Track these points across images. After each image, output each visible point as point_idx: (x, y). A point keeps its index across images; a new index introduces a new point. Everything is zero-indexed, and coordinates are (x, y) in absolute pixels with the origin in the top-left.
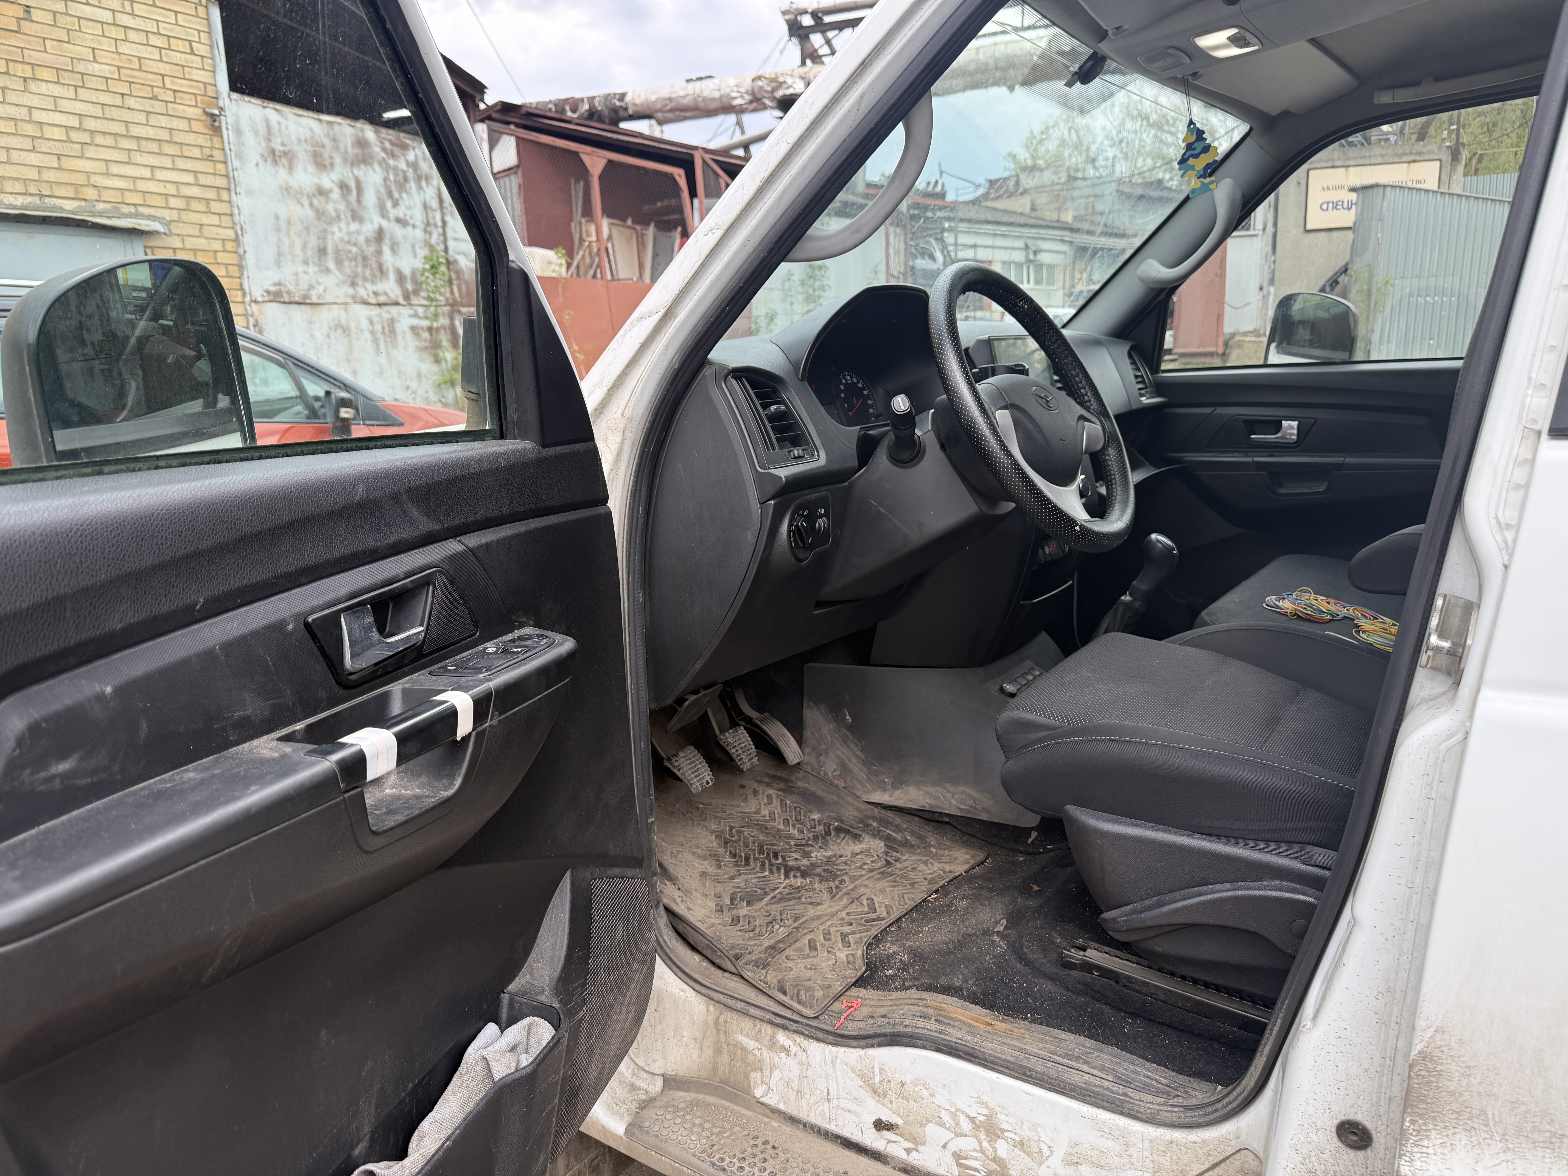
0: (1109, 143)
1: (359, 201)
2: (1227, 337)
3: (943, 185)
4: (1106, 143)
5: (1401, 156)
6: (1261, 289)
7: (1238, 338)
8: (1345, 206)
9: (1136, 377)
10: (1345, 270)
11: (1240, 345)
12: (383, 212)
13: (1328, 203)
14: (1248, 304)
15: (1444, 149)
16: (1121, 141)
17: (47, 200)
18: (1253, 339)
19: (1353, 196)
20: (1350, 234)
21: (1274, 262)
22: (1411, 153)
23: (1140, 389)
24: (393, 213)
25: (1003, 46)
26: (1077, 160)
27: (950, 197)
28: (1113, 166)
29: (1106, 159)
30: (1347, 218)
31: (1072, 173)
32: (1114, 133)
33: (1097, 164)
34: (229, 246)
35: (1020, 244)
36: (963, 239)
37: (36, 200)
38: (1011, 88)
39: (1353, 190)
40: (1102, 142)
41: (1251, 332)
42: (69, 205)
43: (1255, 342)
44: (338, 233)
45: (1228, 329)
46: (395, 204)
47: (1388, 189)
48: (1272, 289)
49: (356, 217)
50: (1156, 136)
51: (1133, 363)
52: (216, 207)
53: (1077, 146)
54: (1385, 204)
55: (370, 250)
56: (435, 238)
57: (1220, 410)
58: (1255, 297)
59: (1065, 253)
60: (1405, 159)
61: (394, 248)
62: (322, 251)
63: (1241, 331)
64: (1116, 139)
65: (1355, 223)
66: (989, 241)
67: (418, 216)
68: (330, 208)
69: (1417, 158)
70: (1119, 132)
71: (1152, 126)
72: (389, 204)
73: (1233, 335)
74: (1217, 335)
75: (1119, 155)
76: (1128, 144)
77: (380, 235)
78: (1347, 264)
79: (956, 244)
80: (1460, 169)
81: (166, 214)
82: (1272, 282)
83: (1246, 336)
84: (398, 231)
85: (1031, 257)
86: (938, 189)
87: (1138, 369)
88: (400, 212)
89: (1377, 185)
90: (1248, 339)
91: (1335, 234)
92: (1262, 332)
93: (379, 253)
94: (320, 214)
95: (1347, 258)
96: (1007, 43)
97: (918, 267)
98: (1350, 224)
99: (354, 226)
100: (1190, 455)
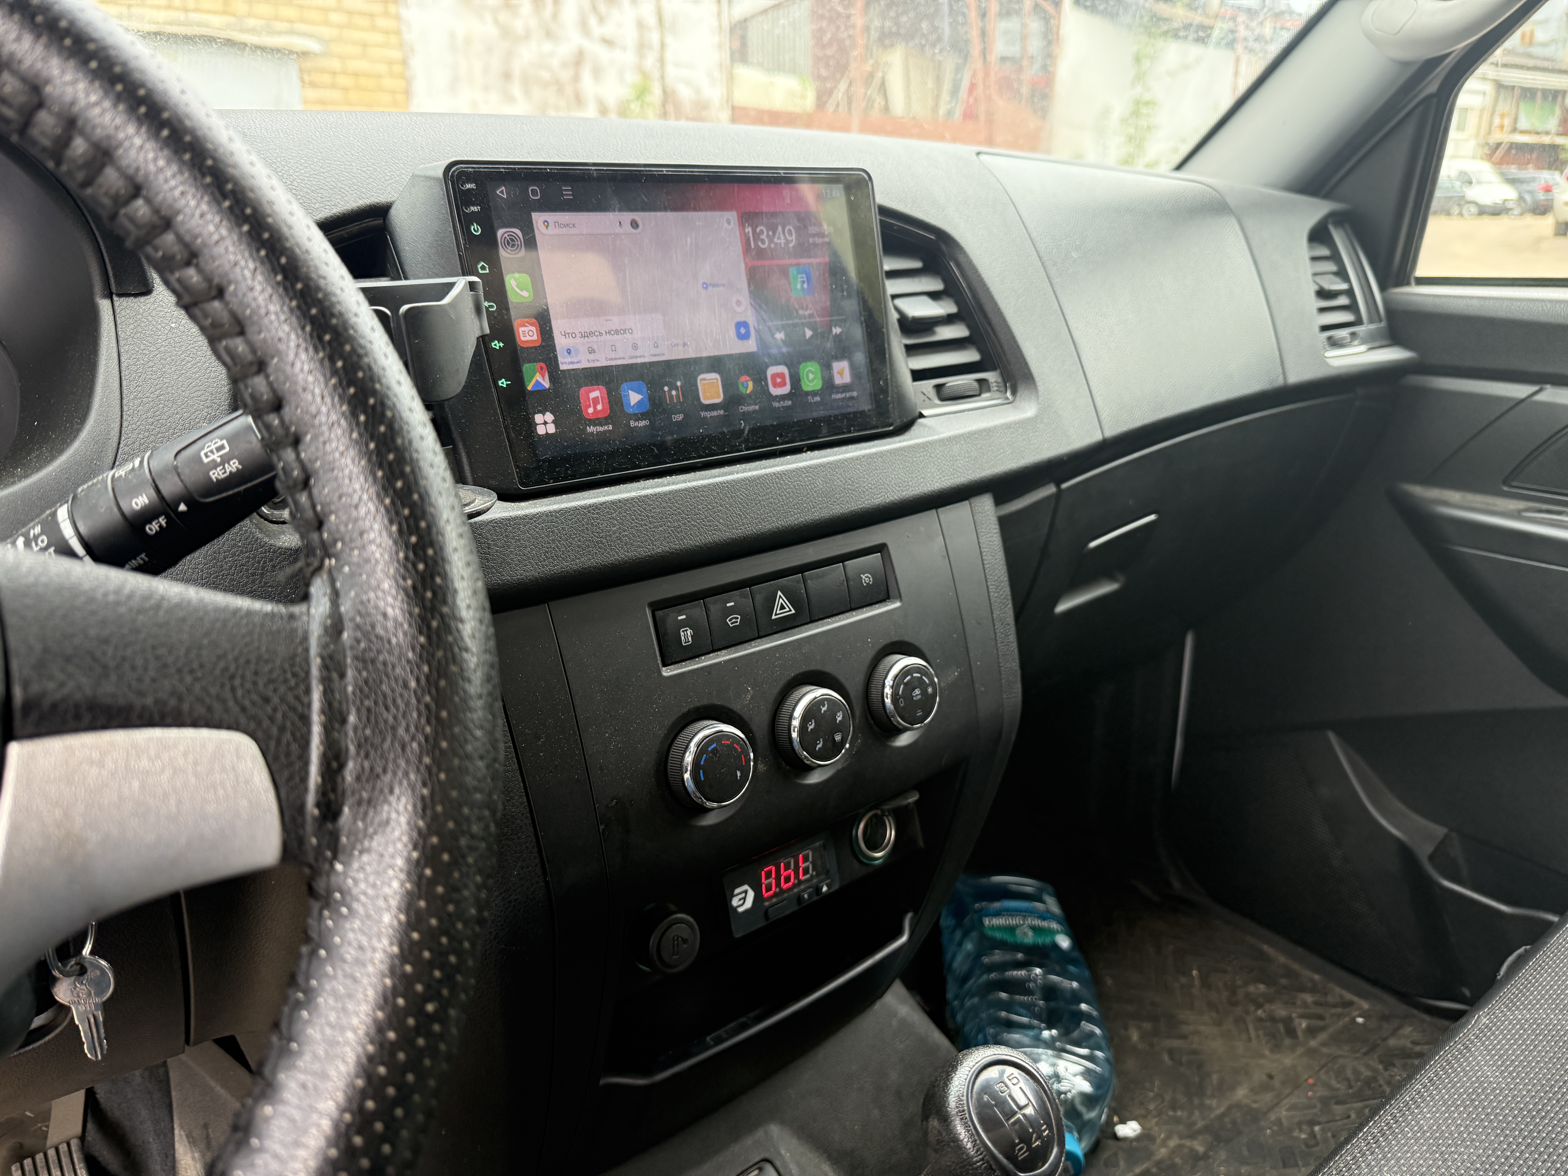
1: (555, 16)
12: (584, 27)
17: (194, 16)
23: (1327, 327)
24: (598, 31)
34: (397, 68)
37: (181, 16)
42: (217, 21)
44: (526, 54)
46: (601, 20)
49: (549, 35)
52: (381, 22)
55: (566, 75)
56: (650, 62)
57: (1553, 395)
61: (597, 72)
62: (507, 76)
67: (630, 35)
68: (518, 25)
72: (593, 21)
77: (579, 59)
81: (326, 32)
84: (602, 53)
87: (1341, 274)
88: (608, 30)
93: (576, 78)
94: (506, 32)
99: (547, 47)
100: (1455, 496)
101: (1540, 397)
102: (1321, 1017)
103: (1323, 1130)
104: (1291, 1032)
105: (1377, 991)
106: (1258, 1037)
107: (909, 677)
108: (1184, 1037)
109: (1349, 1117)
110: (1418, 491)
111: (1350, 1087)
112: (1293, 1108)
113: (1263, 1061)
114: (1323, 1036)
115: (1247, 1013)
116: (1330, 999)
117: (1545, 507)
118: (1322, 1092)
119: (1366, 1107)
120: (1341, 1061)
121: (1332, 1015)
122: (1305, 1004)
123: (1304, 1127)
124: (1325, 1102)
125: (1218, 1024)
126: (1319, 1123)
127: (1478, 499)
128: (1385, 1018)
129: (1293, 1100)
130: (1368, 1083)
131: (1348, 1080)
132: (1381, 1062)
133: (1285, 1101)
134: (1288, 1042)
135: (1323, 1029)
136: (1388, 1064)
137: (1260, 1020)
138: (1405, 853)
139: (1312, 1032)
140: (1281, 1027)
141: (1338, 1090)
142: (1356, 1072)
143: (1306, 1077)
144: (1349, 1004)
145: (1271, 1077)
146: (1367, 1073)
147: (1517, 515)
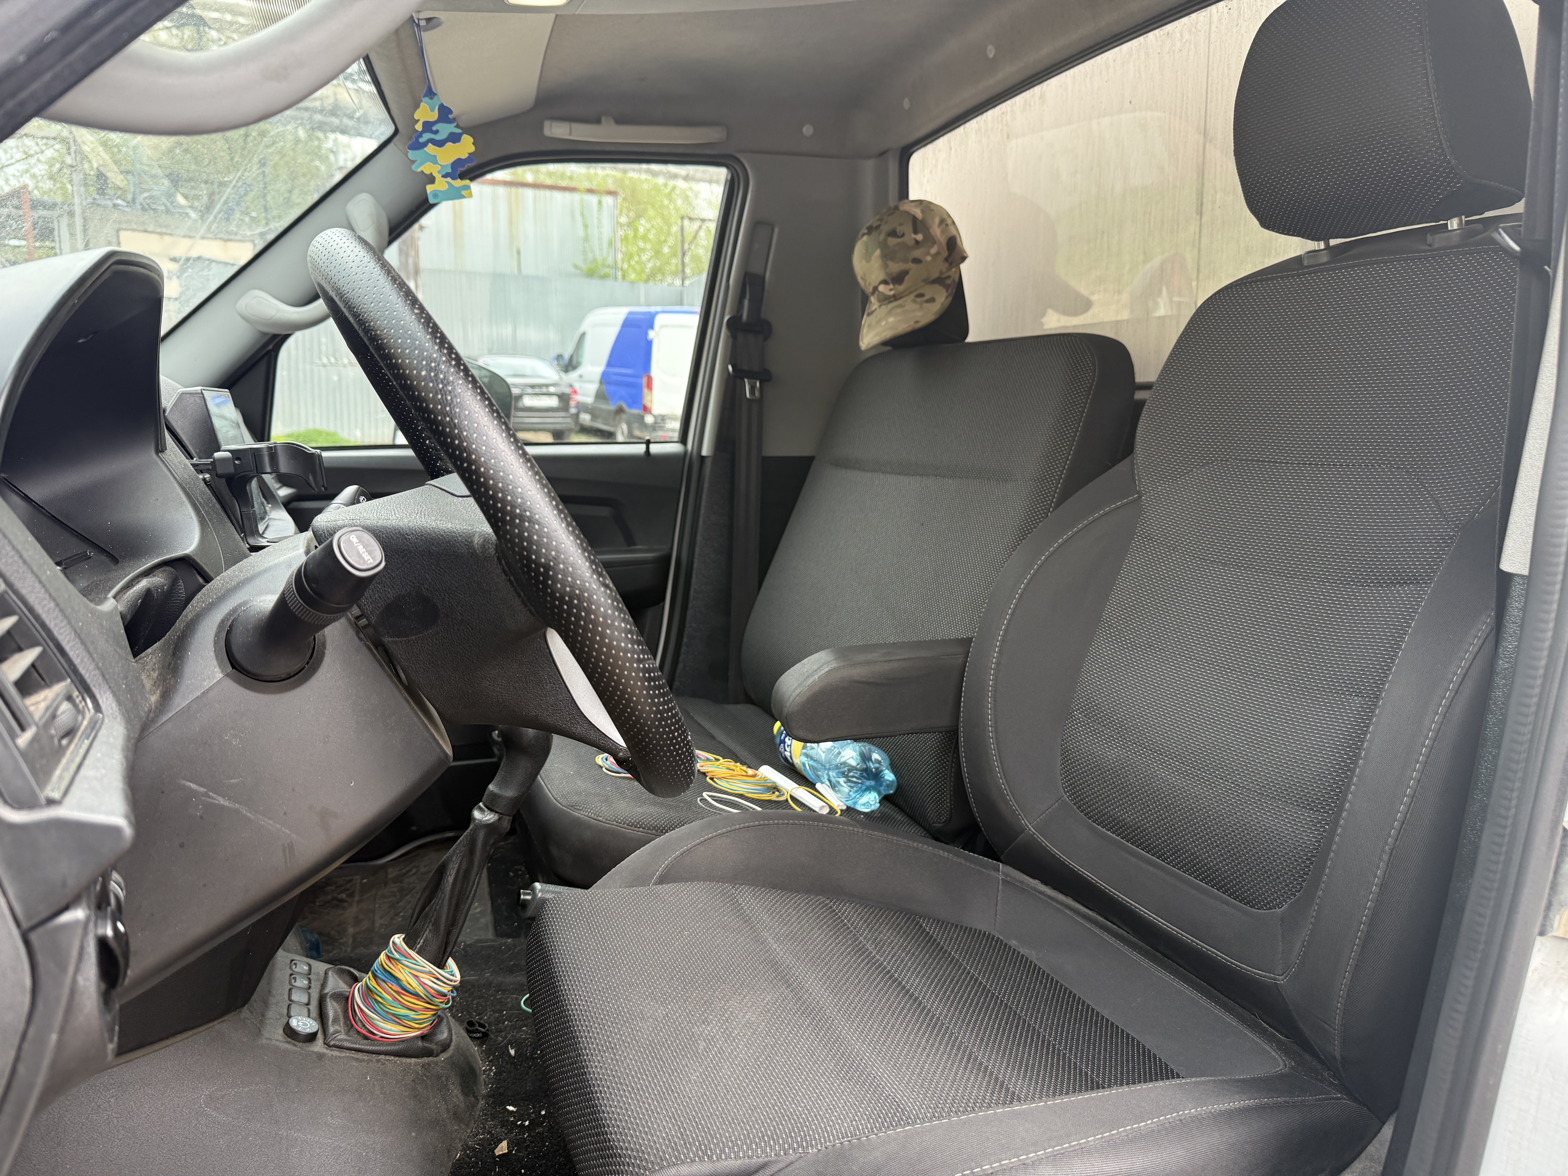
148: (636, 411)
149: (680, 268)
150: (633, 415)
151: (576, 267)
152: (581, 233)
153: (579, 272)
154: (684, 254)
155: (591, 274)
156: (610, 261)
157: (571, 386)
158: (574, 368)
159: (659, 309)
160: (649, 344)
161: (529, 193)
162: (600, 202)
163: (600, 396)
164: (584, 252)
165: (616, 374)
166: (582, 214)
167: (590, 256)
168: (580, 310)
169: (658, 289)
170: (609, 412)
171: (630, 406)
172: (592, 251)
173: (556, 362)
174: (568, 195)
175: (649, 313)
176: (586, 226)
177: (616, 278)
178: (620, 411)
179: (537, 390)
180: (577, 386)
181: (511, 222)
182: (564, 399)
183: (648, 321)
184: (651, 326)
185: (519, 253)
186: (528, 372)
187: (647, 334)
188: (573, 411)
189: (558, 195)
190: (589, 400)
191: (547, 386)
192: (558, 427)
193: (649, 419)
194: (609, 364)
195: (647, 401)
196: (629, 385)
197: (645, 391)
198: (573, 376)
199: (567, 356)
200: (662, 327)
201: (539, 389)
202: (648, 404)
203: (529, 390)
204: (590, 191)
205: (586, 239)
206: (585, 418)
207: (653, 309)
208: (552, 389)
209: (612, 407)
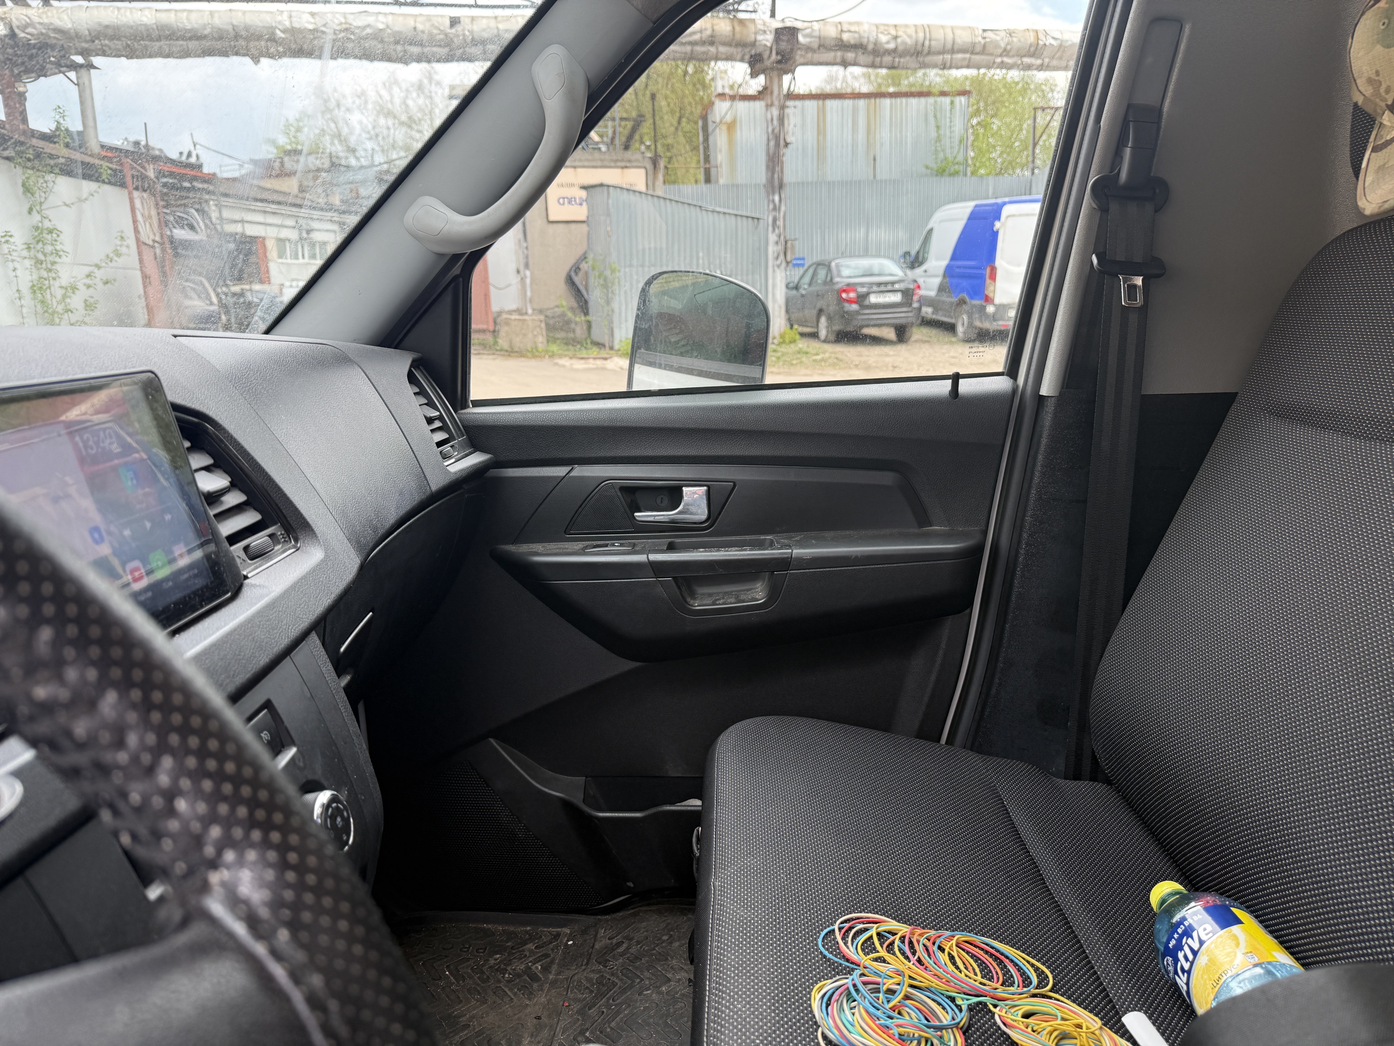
0: (368, 136)
2: (495, 315)
3: (198, 156)
4: (364, 135)
5: (617, 161)
6: (518, 272)
7: (504, 316)
8: (578, 201)
9: (430, 421)
10: (584, 257)
11: (507, 322)
13: (564, 198)
14: (509, 285)
15: (647, 160)
16: (377, 135)
18: (518, 317)
19: (584, 194)
20: (584, 228)
21: (527, 248)
22: (622, 160)
23: (439, 444)
25: (240, 14)
26: (338, 148)
27: (206, 170)
28: (372, 157)
29: (366, 150)
30: (581, 213)
31: (334, 159)
32: (370, 127)
33: (357, 154)
35: (291, 222)
36: (226, 214)
38: (256, 60)
39: (584, 188)
40: (360, 135)
41: (515, 311)
43: (519, 320)
45: (495, 308)
47: (611, 189)
48: (528, 273)
50: (406, 132)
51: (421, 392)
53: (338, 136)
54: (610, 202)
57: (580, 471)
58: (514, 280)
59: (335, 232)
60: (619, 164)
63: (507, 309)
64: (372, 132)
65: (588, 217)
66: (259, 218)
69: (628, 165)
70: (374, 128)
71: (402, 123)
73: (499, 313)
74: (487, 313)
75: (377, 148)
76: (383, 138)
78: (585, 253)
79: (221, 218)
80: (660, 177)
82: (527, 266)
83: (511, 314)
85: (304, 235)
86: (193, 160)
87: (431, 404)
89: (601, 185)
90: (513, 317)
91: (573, 226)
92: (524, 311)
95: (584, 247)
96: (244, 13)
97: (176, 237)
98: (583, 218)
100: (538, 547)
101: (573, 474)
102: (547, 956)
103: (591, 1033)
104: (534, 978)
105: (570, 917)
106: (515, 994)
107: (330, 810)
108: (466, 1026)
109: (603, 1012)
110: (512, 548)
111: (592, 992)
112: (564, 1031)
113: (528, 1010)
114: (554, 968)
115: (499, 981)
116: (545, 939)
117: (595, 543)
118: (576, 1007)
119: (609, 999)
120: (576, 977)
121: (552, 950)
122: (531, 951)
123: (579, 1039)
124: (581, 1012)
125: (484, 1002)
126: (587, 1029)
127: (552, 546)
128: (584, 932)
129: (562, 1025)
130: (600, 982)
131: (587, 988)
132: (600, 963)
133: (558, 1029)
134: (535, 985)
135: (552, 962)
136: (605, 963)
137: (509, 981)
138: (567, 805)
139: (546, 969)
140: (526, 977)
141: (585, 998)
142: (589, 980)
143: (561, 1003)
144: (558, 935)
145: (539, 1018)
146: (595, 976)
147: (582, 552)
148: (976, 302)
149: (1030, 159)
150: (975, 306)
151: (927, 167)
152: (933, 134)
153: (929, 171)
154: (1035, 145)
155: (941, 172)
156: (960, 158)
157: (915, 281)
158: (921, 264)
159: (1007, 199)
160: (995, 235)
161: (887, 102)
162: (952, 103)
163: (941, 289)
164: (936, 152)
165: (959, 267)
166: (935, 116)
167: (941, 155)
168: (929, 209)
169: (1006, 180)
170: (951, 304)
171: (972, 298)
172: (943, 151)
173: (902, 260)
174: (923, 100)
175: (997, 204)
176: (938, 127)
177: (965, 175)
178: (962, 302)
179: (882, 288)
180: (921, 281)
181: (868, 132)
182: (907, 294)
183: (995, 213)
184: (998, 218)
185: (875, 160)
186: (876, 271)
187: (993, 225)
188: (915, 305)
189: (913, 101)
190: (932, 294)
191: (893, 283)
192: (902, 321)
193: (990, 309)
194: (954, 257)
195: (989, 292)
196: (970, 277)
197: (988, 281)
198: (919, 271)
199: (913, 253)
200: (1008, 217)
201: (885, 287)
202: (991, 295)
203: (875, 288)
204: (943, 94)
205: (938, 139)
206: (927, 311)
207: (999, 201)
208: (897, 286)
209: (954, 300)
